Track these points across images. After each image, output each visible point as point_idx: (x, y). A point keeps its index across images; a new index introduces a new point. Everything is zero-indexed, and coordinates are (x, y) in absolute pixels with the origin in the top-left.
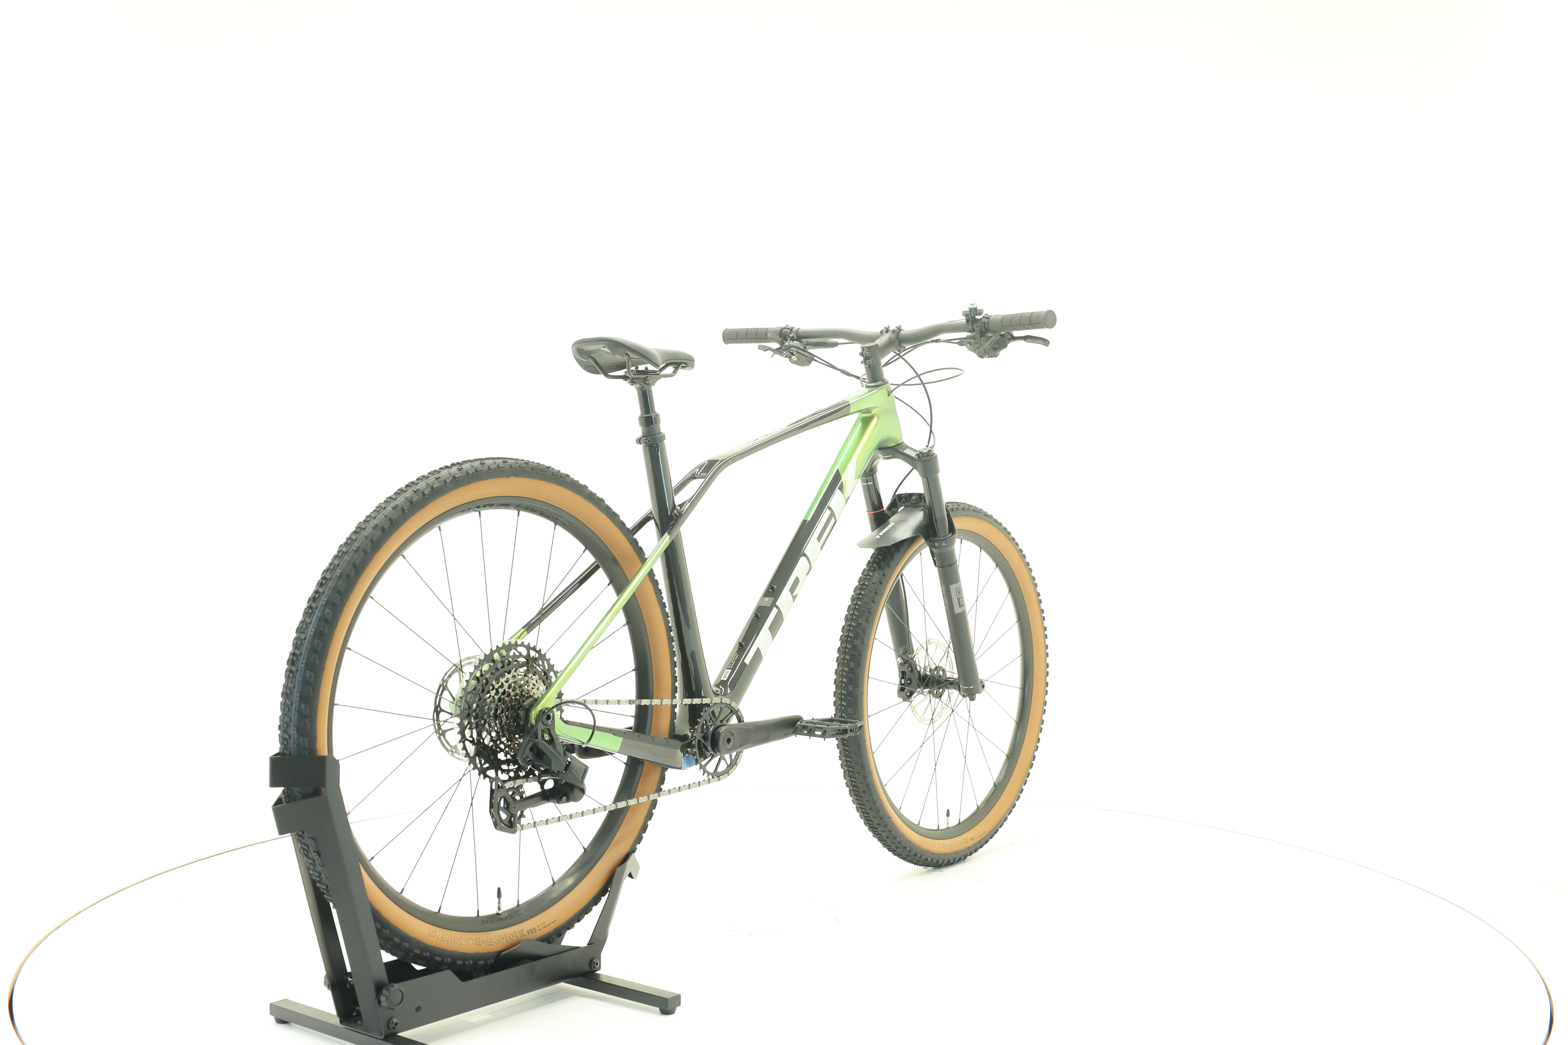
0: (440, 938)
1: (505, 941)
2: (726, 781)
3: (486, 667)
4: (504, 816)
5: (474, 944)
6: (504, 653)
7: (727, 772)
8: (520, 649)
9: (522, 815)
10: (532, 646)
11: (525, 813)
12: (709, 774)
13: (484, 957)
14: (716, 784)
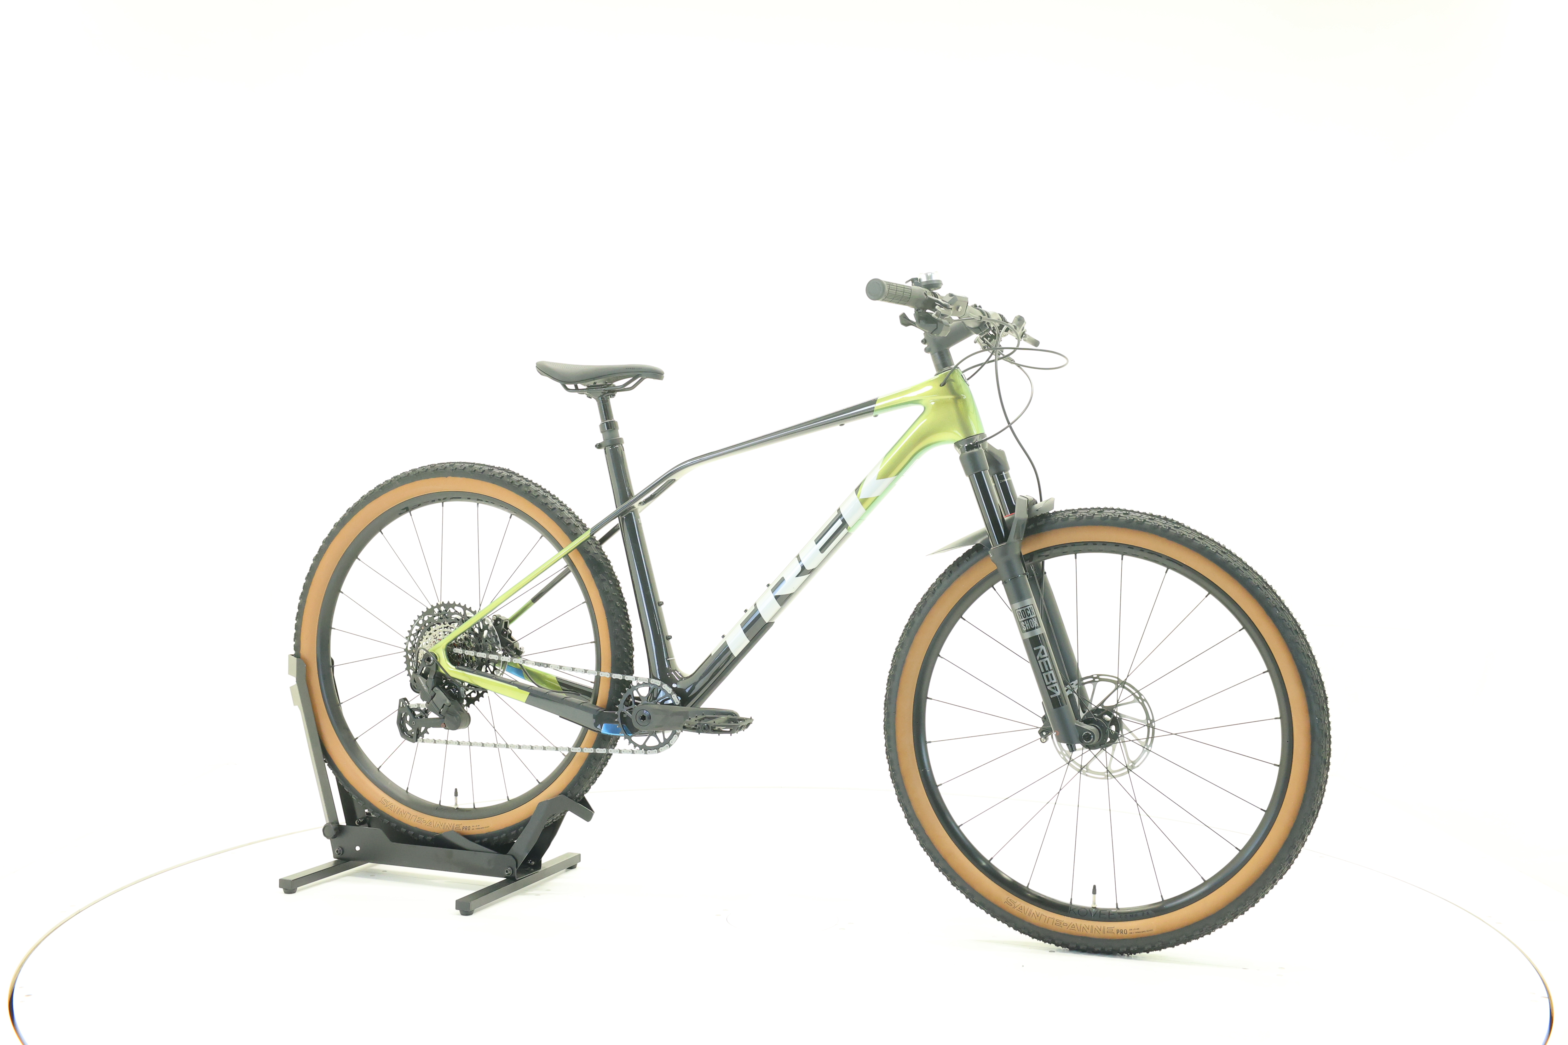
0: (389, 807)
1: (442, 828)
2: (652, 756)
3: (426, 618)
4: (409, 728)
5: (416, 821)
6: (443, 609)
7: (657, 748)
8: (456, 608)
9: (426, 731)
10: (468, 607)
11: (429, 730)
12: (636, 745)
13: (426, 834)
14: (641, 756)
